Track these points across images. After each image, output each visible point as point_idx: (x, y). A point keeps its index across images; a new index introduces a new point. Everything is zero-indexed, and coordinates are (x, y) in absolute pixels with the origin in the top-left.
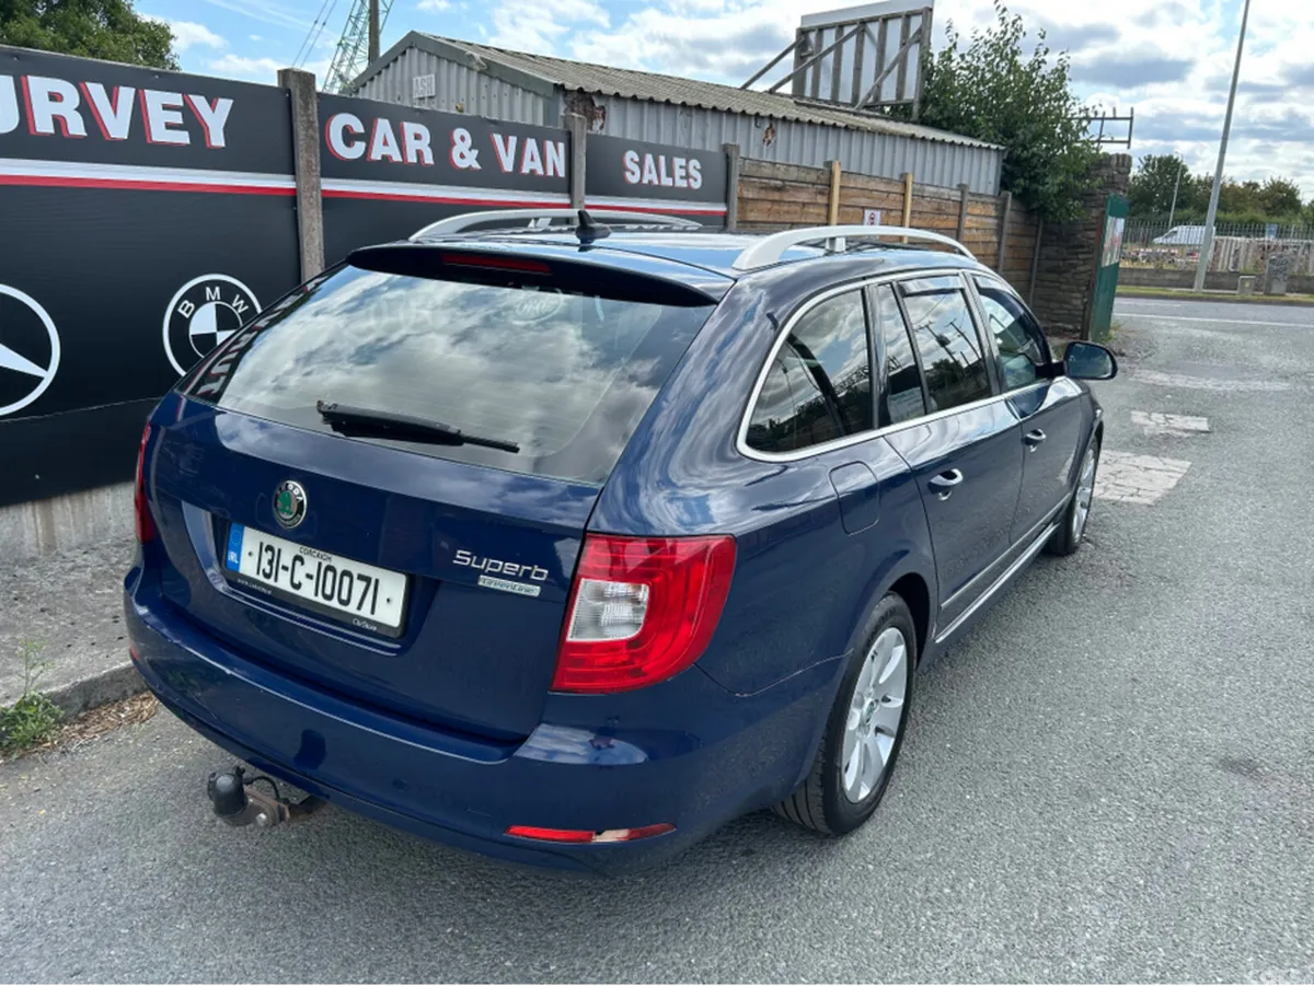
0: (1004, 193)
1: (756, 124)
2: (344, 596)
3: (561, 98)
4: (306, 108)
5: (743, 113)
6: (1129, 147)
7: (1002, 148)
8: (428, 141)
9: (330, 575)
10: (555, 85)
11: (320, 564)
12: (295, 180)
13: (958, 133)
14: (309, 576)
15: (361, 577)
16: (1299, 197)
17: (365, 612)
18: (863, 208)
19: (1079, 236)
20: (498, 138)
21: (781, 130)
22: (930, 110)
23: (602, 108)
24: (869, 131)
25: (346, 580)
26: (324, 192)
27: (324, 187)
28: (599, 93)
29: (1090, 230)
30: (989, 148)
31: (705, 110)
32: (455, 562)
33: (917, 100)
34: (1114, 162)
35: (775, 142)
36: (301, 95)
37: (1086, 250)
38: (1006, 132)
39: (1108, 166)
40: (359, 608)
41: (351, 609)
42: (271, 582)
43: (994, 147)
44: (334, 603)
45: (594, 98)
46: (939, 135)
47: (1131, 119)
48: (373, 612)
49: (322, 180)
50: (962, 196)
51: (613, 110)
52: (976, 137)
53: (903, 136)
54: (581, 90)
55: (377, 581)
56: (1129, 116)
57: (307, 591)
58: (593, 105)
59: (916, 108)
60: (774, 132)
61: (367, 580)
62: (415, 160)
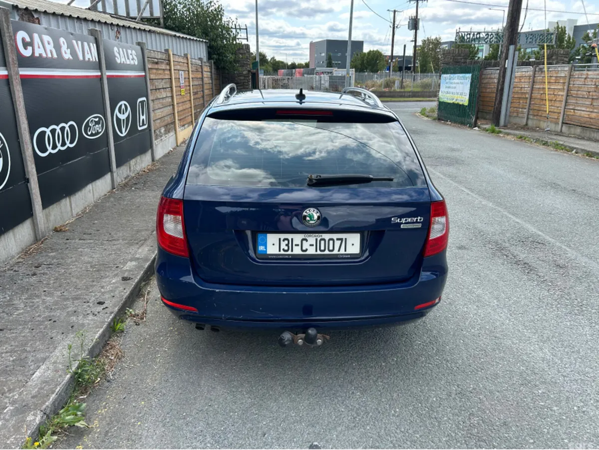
0: (210, 61)
1: (111, 28)
2: (331, 248)
3: (15, 12)
4: (8, 28)
5: (106, 23)
6: (247, 41)
7: (207, 41)
8: (53, 46)
9: (323, 242)
10: (13, 5)
11: (316, 240)
12: (7, 70)
13: (184, 33)
14: (312, 245)
15: (338, 239)
16: (267, 58)
17: (342, 251)
18: (179, 70)
19: (236, 79)
20: (74, 42)
21: (122, 31)
22: (169, 23)
23: (38, 18)
24: (158, 33)
25: (331, 242)
26: (21, 76)
27: (21, 73)
28: (36, 11)
29: (240, 76)
30: (202, 41)
31: (88, 20)
32: (392, 222)
33: (162, 17)
34: (244, 47)
35: (121, 38)
36: (5, 21)
37: (240, 85)
38: (205, 33)
39: (242, 49)
40: (339, 251)
41: (336, 252)
42: (290, 252)
43: (204, 40)
44: (327, 252)
45: (33, 13)
46: (173, 33)
47: (246, 29)
48: (345, 251)
49: (20, 69)
50: (202, 63)
51: (43, 19)
52: (194, 35)
53: (171, 36)
54: (27, 9)
55: (346, 239)
56: (245, 28)
57: (311, 251)
58: (34, 17)
59: (162, 21)
60: (119, 32)
61: (341, 240)
62: (51, 56)
